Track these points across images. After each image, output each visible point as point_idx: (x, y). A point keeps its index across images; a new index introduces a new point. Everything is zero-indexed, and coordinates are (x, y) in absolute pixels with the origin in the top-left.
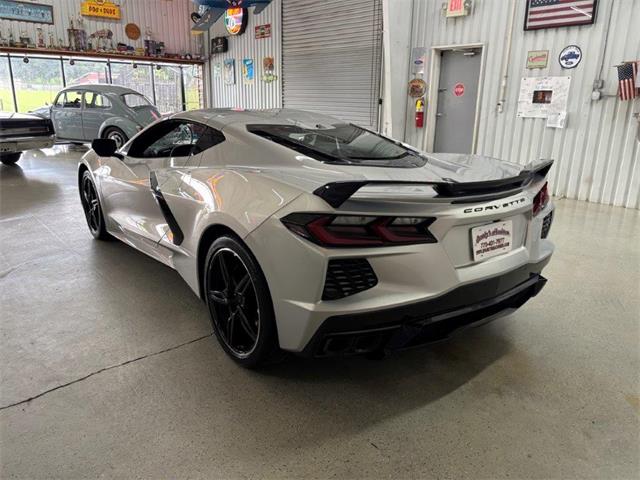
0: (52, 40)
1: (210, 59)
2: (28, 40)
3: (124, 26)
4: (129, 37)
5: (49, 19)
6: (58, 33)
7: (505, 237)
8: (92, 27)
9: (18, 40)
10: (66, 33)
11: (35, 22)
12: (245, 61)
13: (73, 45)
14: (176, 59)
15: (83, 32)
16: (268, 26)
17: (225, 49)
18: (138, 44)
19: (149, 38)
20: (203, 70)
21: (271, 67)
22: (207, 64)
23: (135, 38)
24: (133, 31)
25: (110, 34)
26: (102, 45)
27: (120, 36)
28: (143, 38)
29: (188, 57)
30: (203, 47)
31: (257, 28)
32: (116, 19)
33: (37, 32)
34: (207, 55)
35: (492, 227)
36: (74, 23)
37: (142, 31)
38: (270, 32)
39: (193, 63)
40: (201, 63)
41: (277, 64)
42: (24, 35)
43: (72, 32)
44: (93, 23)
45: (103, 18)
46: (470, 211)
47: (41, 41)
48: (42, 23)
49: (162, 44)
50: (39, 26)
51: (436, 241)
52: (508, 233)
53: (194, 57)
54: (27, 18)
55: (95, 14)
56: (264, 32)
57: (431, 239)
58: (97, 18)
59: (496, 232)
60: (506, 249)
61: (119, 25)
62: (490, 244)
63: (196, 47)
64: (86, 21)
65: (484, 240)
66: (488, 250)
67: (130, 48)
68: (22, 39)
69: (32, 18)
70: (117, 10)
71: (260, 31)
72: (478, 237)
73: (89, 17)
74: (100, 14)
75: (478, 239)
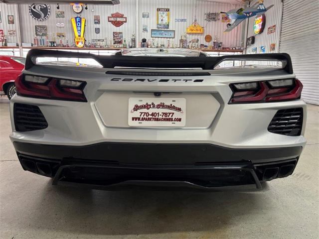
0: (173, 45)
1: (246, 49)
2: (164, 45)
3: (205, 36)
4: (207, 41)
5: (173, 37)
6: (176, 42)
7: (175, 112)
8: (190, 38)
10: (179, 41)
11: (167, 38)
12: (262, 47)
13: (181, 46)
14: (228, 50)
15: (186, 41)
16: (275, 26)
17: (253, 42)
18: (210, 44)
19: (215, 41)
21: (274, 49)
22: (244, 51)
23: (209, 42)
24: (208, 38)
25: (198, 40)
26: (193, 46)
27: (202, 41)
28: (213, 41)
29: (234, 49)
30: (243, 43)
31: (269, 28)
32: (201, 33)
33: (167, 42)
34: (245, 47)
35: (157, 101)
36: (183, 37)
37: (213, 38)
39: (237, 52)
40: (242, 51)
41: (277, 46)
43: (181, 41)
44: (191, 36)
45: (196, 33)
46: (117, 80)
47: (169, 46)
48: (170, 38)
49: (221, 43)
50: (168, 39)
51: (87, 102)
52: (179, 110)
53: (237, 48)
54: (164, 36)
55: (192, 32)
56: (272, 29)
57: (82, 98)
58: (193, 34)
59: (162, 106)
60: (177, 124)
61: (202, 36)
62: (153, 115)
63: (239, 43)
64: (188, 36)
65: (145, 110)
66: (149, 119)
67: (206, 46)
68: (161, 45)
69: (166, 36)
70: (202, 29)
71: (270, 30)
72: (136, 106)
73: (190, 34)
74: (194, 32)
75: (137, 108)
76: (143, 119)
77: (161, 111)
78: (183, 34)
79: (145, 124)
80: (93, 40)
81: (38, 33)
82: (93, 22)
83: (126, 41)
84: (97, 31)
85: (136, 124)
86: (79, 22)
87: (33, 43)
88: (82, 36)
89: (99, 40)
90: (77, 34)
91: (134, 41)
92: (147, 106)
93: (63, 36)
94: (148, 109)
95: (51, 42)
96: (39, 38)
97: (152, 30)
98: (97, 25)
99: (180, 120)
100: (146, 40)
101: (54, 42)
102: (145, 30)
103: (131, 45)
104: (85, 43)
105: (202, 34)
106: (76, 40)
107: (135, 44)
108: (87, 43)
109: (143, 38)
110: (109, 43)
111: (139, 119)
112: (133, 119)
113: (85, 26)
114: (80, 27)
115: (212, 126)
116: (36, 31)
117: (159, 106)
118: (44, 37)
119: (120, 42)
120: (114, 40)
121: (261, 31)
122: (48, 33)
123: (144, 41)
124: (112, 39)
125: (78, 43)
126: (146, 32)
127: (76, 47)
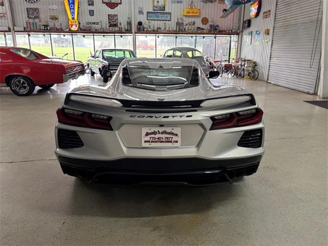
0: (169, 28)
1: (242, 32)
2: (160, 28)
3: (201, 19)
4: (203, 24)
5: (169, 19)
6: (172, 25)
7: (174, 137)
8: (187, 21)
9: (156, 29)
10: (175, 24)
11: (163, 20)
12: (257, 31)
13: (178, 29)
15: (183, 23)
16: (270, 11)
17: (249, 26)
18: (206, 27)
19: (212, 24)
20: (238, 37)
21: (268, 34)
22: (240, 35)
23: (206, 24)
24: (205, 21)
25: (194, 23)
26: (190, 28)
27: (199, 23)
28: (210, 23)
29: (230, 32)
30: (240, 26)
31: (264, 13)
33: (164, 25)
34: (241, 30)
35: (161, 129)
36: (179, 19)
37: (210, 20)
38: (270, 14)
39: (234, 34)
40: (238, 34)
41: (271, 32)
42: (158, 26)
43: (178, 24)
44: (187, 18)
45: (192, 16)
46: (134, 117)
47: (165, 29)
48: (166, 21)
49: (218, 26)
50: (165, 22)
51: (113, 130)
52: (177, 135)
53: (233, 31)
54: (161, 19)
56: (267, 14)
58: (189, 16)
59: (164, 132)
60: (175, 145)
61: (199, 19)
62: (158, 138)
63: (236, 26)
64: (184, 18)
65: (153, 136)
66: (156, 142)
67: (203, 29)
68: (157, 28)
69: (163, 19)
70: (198, 12)
71: (265, 14)
72: (147, 133)
73: (186, 16)
74: (190, 14)
75: (147, 134)
76: (152, 142)
77: (164, 136)
78: (180, 17)
79: (153, 145)
80: (88, 23)
81: (30, 16)
82: (86, 4)
83: (122, 24)
84: (92, 13)
85: (147, 145)
86: (72, 3)
87: (26, 26)
88: (76, 18)
89: (94, 23)
90: (70, 17)
91: (129, 24)
92: (154, 133)
93: (56, 19)
94: (155, 135)
95: (44, 25)
96: (31, 20)
97: (148, 12)
98: (91, 6)
99: (177, 142)
100: (142, 23)
101: (47, 26)
102: (141, 12)
103: (126, 28)
104: (79, 26)
105: (198, 16)
106: (70, 23)
107: (131, 28)
108: (81, 27)
109: (138, 21)
110: (104, 26)
111: (149, 142)
112: (145, 142)
113: (78, 8)
114: (74, 9)
115: (198, 146)
116: (28, 13)
117: (162, 133)
118: (37, 20)
119: (116, 25)
120: (109, 23)
121: (257, 15)
122: (41, 16)
123: (140, 23)
124: (107, 22)
125: (72, 26)
126: (141, 15)
127: (70, 30)
